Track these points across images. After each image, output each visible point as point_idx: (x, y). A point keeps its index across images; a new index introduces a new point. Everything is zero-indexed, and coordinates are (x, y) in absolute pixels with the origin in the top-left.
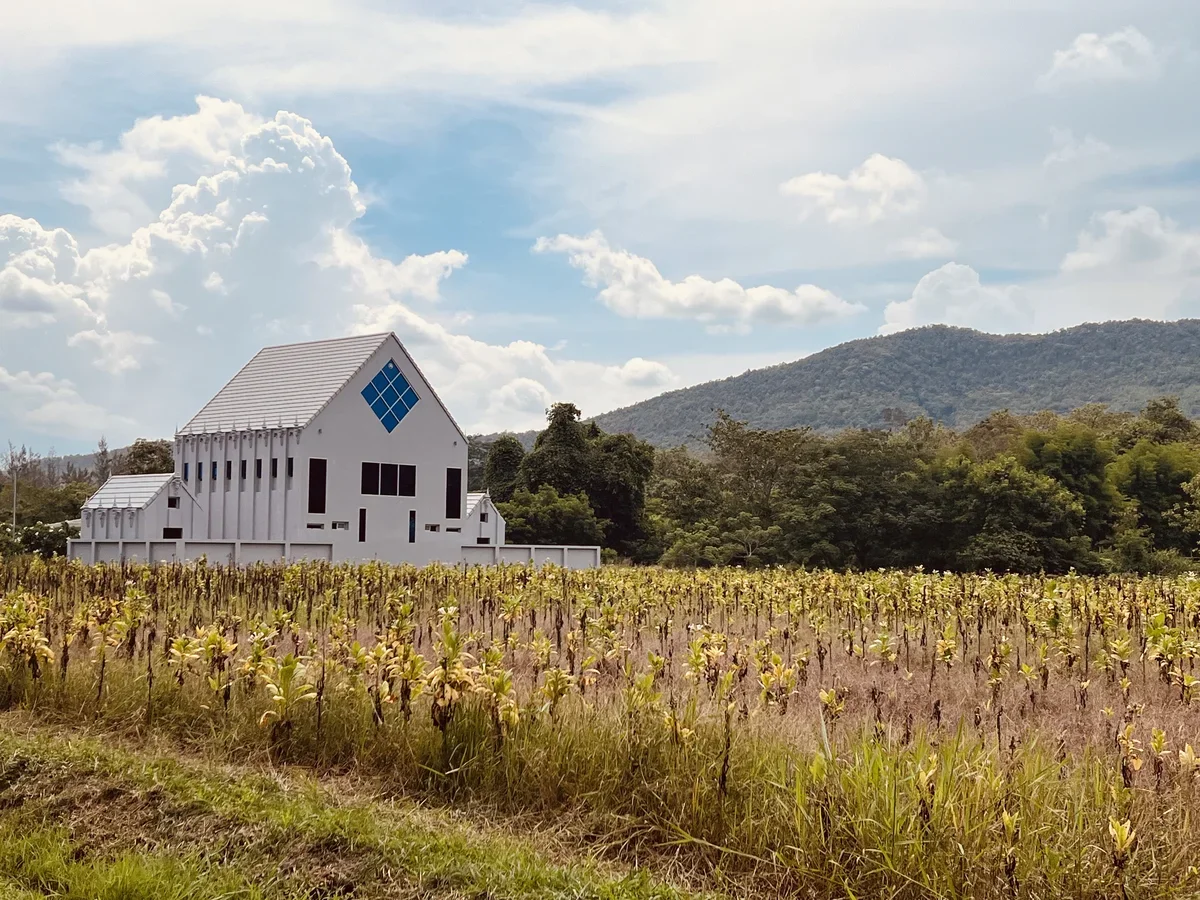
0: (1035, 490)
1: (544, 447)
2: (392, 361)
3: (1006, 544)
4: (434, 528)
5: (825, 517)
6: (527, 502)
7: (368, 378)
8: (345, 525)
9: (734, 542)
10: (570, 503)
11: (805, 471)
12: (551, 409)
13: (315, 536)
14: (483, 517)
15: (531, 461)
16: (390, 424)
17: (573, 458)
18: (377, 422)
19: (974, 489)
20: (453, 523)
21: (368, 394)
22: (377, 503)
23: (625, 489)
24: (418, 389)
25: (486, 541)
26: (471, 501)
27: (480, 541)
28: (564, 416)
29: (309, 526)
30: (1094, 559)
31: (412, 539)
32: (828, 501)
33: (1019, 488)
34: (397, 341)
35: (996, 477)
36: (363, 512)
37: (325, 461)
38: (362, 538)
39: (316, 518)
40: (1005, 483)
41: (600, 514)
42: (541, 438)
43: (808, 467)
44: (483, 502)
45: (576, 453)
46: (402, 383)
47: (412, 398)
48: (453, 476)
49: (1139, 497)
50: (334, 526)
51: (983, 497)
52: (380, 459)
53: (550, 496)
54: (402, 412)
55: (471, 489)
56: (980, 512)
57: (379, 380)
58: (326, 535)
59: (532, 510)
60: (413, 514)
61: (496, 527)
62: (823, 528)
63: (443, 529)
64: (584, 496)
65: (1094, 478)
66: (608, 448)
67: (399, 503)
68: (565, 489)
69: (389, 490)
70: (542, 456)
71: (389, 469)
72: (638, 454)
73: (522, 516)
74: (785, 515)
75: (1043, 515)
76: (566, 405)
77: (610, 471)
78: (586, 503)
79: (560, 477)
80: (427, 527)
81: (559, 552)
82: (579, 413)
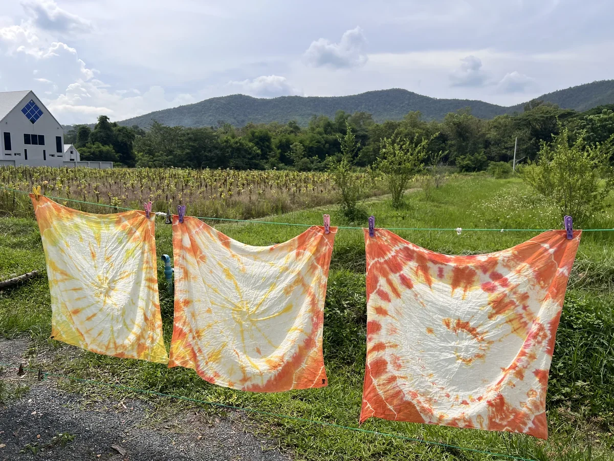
0: (247, 146)
1: (97, 130)
2: (32, 100)
3: (239, 162)
4: (53, 156)
5: (187, 153)
6: (91, 148)
7: (23, 106)
8: (19, 154)
9: (159, 161)
10: (105, 148)
11: (181, 139)
12: (99, 117)
13: (8, 158)
14: (72, 152)
15: (93, 134)
16: (33, 121)
17: (107, 133)
18: (28, 121)
19: (231, 146)
20: (59, 154)
21: (24, 111)
22: (30, 147)
23: (125, 144)
24: (43, 110)
25: (73, 160)
26: (66, 147)
27: (71, 160)
28: (103, 119)
29: (6, 155)
30: (263, 166)
31: (45, 159)
32: (188, 149)
33: (243, 146)
34: (33, 93)
35: (236, 143)
36: (26, 150)
37: (9, 133)
38: (26, 158)
39: (8, 152)
40: (239, 144)
41: (117, 152)
42: (96, 126)
43: (182, 138)
44: (71, 148)
45: (109, 132)
46: (36, 108)
47: (41, 113)
48: (58, 139)
49: (281, 149)
50: (15, 154)
51: (233, 148)
52: (31, 133)
53: (98, 146)
54: (37, 117)
55: (65, 143)
56: (232, 152)
57: (28, 106)
58: (13, 157)
59: (92, 150)
60: (44, 151)
61: (77, 156)
62: (187, 157)
63: (56, 156)
64: (111, 146)
65: (267, 143)
66: (119, 131)
67: (39, 148)
68: (104, 143)
69: (35, 143)
70: (97, 133)
71: (34, 136)
72: (130, 133)
73: (89, 152)
74: (175, 153)
75: (250, 154)
76: (104, 116)
77: (120, 139)
78: (112, 149)
79: (103, 139)
80: (50, 155)
81: (98, 164)
82: (109, 119)
